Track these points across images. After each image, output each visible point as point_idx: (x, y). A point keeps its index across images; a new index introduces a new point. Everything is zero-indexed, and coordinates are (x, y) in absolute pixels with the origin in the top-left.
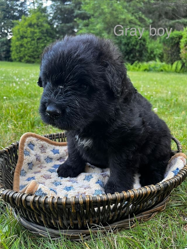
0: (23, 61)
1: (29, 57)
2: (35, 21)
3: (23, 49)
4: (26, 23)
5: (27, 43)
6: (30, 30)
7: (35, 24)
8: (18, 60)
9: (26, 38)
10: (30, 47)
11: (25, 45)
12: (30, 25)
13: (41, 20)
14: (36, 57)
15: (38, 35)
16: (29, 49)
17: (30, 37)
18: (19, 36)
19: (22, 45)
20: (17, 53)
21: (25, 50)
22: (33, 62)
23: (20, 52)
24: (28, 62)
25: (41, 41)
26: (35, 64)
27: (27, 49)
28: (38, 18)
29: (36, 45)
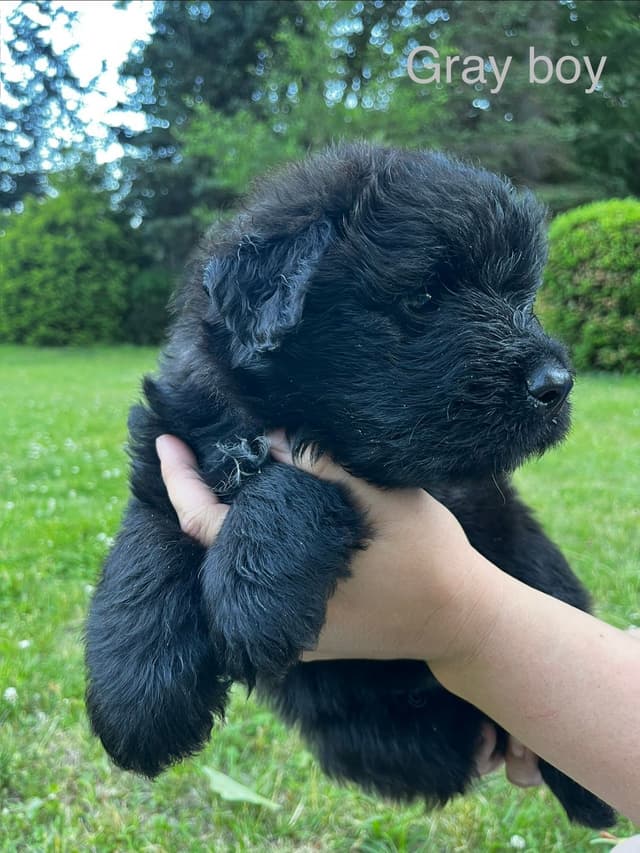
0: (29, 339)
1: (53, 326)
2: (67, 215)
3: (28, 303)
4: (39, 222)
5: (43, 284)
6: (50, 242)
7: (67, 224)
8: (12, 337)
9: (40, 266)
10: (53, 295)
11: (37, 290)
12: (53, 228)
13: (88, 210)
14: (74, 324)
15: (78, 256)
16: (49, 302)
17: (54, 265)
18: (14, 263)
19: (25, 292)
20: (11, 315)
21: (35, 307)
22: (65, 343)
23: (20, 311)
24: (47, 342)
25: (90, 274)
26: (69, 348)
27: (42, 303)
28: (79, 204)
29: (73, 289)
